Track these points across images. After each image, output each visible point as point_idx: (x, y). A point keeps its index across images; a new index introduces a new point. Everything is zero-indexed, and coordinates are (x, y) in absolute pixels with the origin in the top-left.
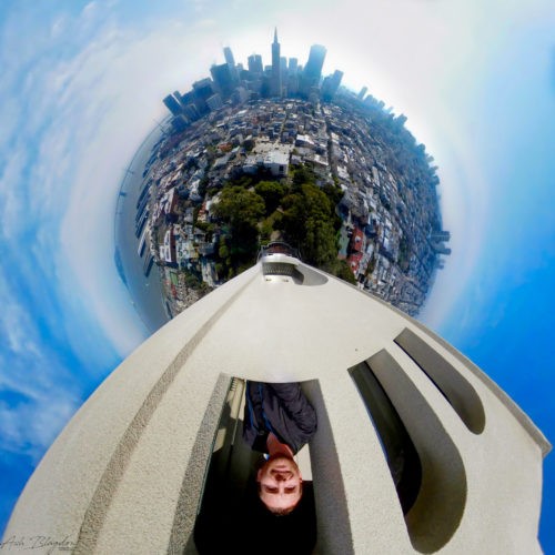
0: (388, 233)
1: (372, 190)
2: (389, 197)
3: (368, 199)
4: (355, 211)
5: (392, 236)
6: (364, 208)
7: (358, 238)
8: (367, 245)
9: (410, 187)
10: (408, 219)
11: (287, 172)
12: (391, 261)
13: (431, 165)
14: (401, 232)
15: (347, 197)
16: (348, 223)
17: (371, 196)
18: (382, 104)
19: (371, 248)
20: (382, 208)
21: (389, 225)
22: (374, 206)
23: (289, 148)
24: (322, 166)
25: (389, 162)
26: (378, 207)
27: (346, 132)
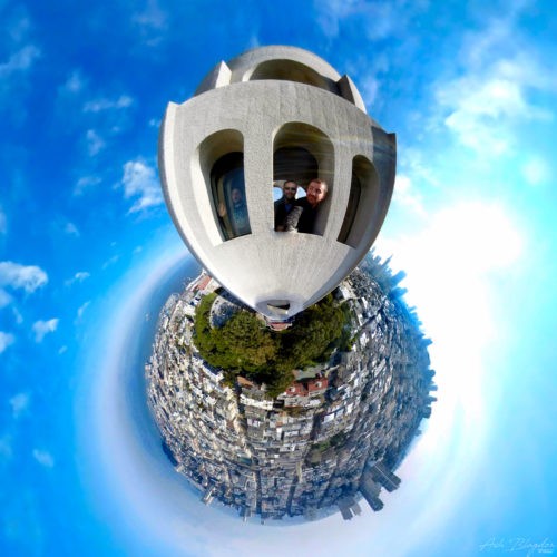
0: (340, 413)
1: (367, 373)
2: (374, 391)
3: (358, 375)
4: (342, 369)
5: (340, 420)
6: (348, 376)
7: (320, 384)
8: (317, 398)
9: (398, 401)
10: (369, 425)
11: (341, 302)
12: (312, 436)
13: (432, 394)
14: (351, 427)
15: (349, 355)
16: (328, 370)
17: (363, 375)
18: (420, 324)
19: (316, 403)
20: (359, 392)
21: (349, 410)
22: (356, 384)
23: (354, 296)
24: (358, 322)
25: (398, 366)
26: (358, 388)
27: (387, 322)
